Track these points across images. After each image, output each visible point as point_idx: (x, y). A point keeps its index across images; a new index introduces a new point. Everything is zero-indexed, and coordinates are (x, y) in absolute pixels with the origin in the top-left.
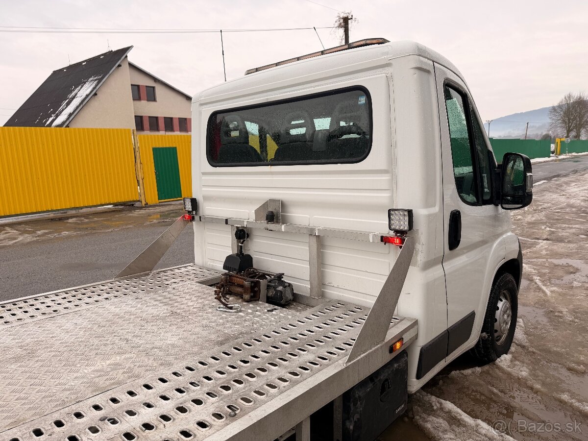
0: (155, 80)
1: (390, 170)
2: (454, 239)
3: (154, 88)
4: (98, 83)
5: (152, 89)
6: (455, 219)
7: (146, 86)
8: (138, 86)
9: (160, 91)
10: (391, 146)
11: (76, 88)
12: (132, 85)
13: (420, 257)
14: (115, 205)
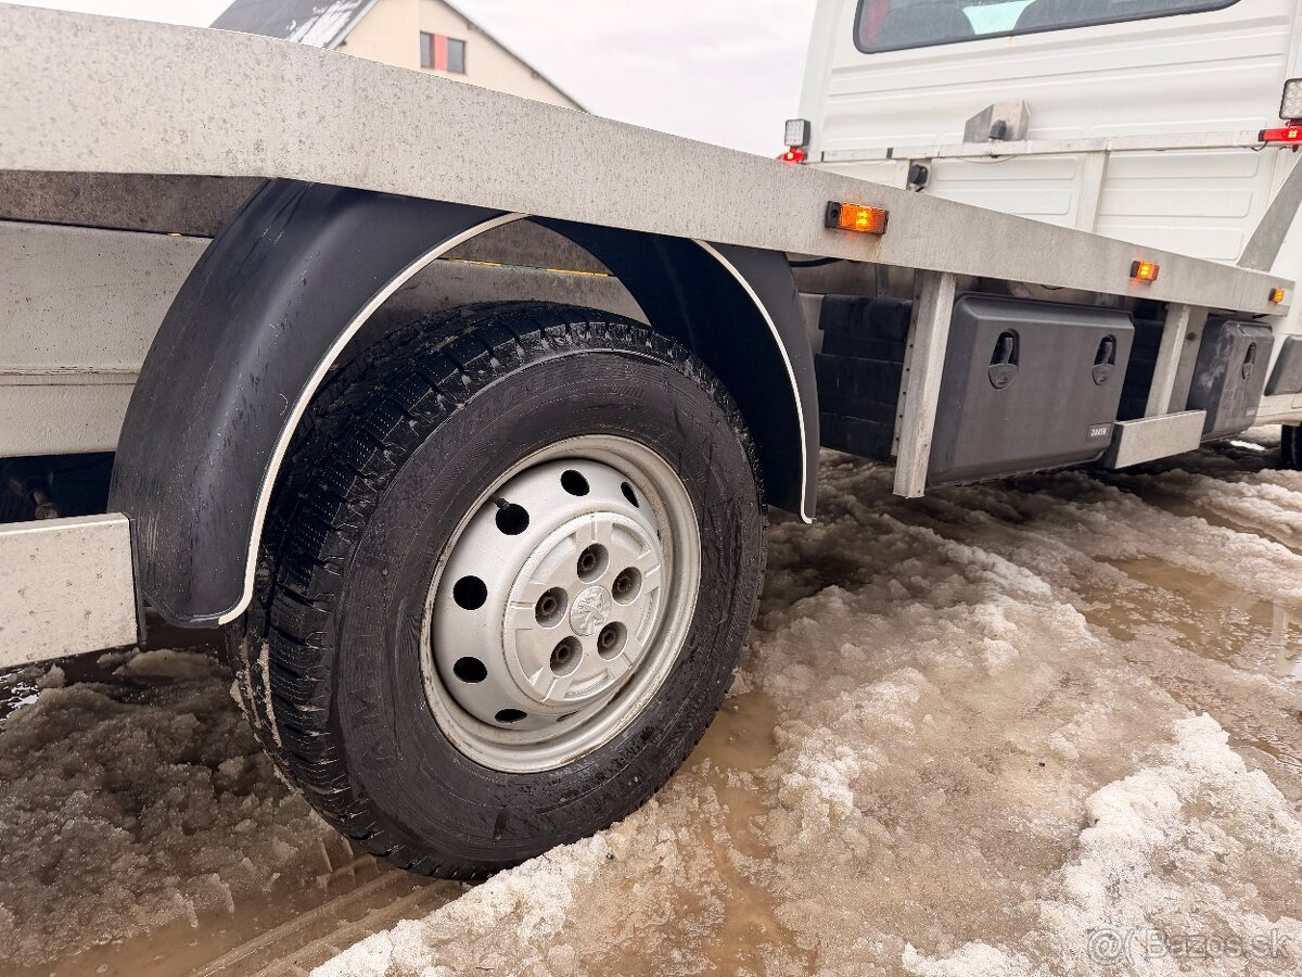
0: (470, 24)
3: (464, 43)
4: (351, 18)
5: (461, 45)
7: (449, 39)
8: (432, 36)
9: (477, 50)
11: (299, 24)
12: (421, 33)
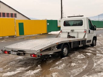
1: (84, 26)
2: (89, 32)
6: (89, 30)
10: (84, 24)
13: (87, 33)
14: (9, 36)
